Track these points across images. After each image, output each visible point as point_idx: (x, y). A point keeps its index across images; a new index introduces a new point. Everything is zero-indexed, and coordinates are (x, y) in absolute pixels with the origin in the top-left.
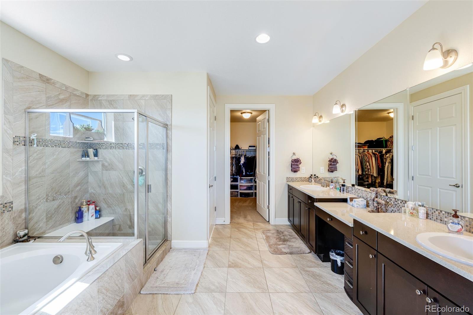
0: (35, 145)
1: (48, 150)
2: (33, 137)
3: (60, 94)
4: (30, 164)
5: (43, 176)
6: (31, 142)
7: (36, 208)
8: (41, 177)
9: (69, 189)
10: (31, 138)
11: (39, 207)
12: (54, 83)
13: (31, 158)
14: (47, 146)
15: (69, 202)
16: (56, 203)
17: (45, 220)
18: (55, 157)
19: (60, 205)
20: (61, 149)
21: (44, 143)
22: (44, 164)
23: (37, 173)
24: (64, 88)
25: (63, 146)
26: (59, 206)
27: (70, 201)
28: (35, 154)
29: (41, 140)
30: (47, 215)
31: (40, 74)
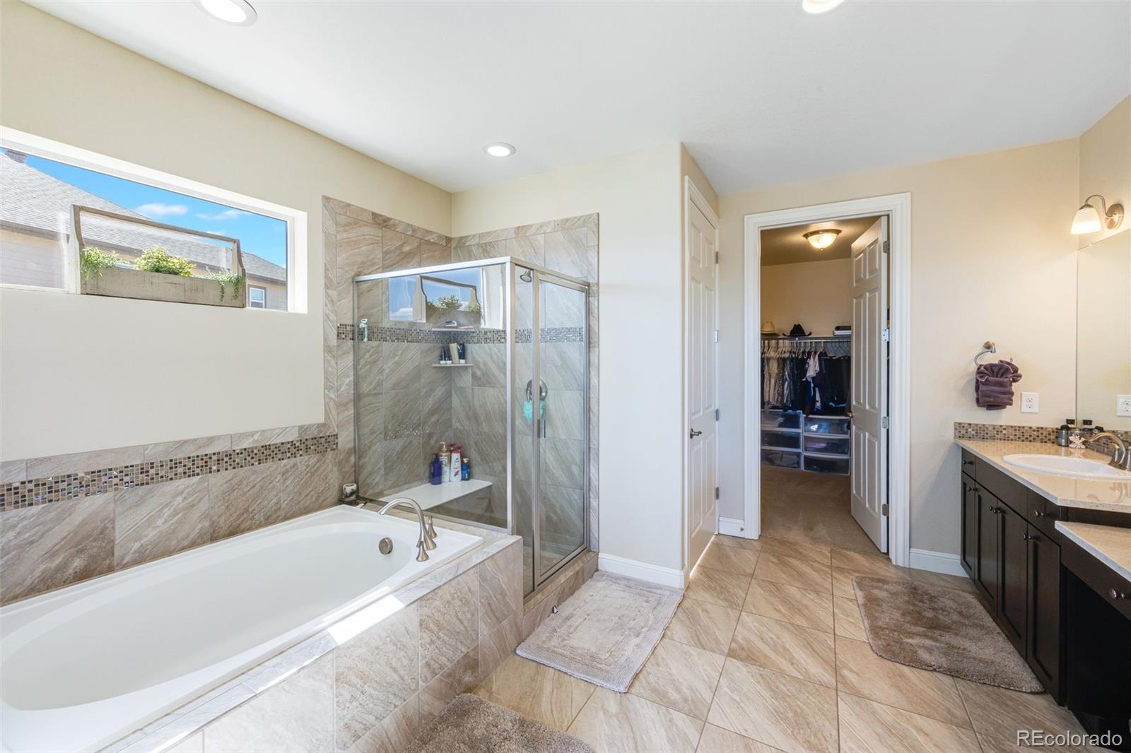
0: (366, 340)
1: (387, 347)
2: (363, 324)
3: (404, 243)
4: (360, 372)
5: (379, 394)
6: (361, 333)
7: (370, 448)
8: (375, 394)
9: (419, 419)
10: (360, 326)
11: (374, 448)
12: (394, 225)
13: (362, 362)
14: (385, 340)
15: (419, 443)
16: (399, 444)
17: (382, 471)
18: (397, 358)
19: (405, 447)
20: (405, 344)
21: (380, 335)
22: (381, 371)
23: (371, 387)
24: (410, 233)
25: (409, 339)
26: (404, 449)
27: (421, 441)
28: (368, 355)
29: (375, 330)
30: (385, 463)
31: (373, 214)
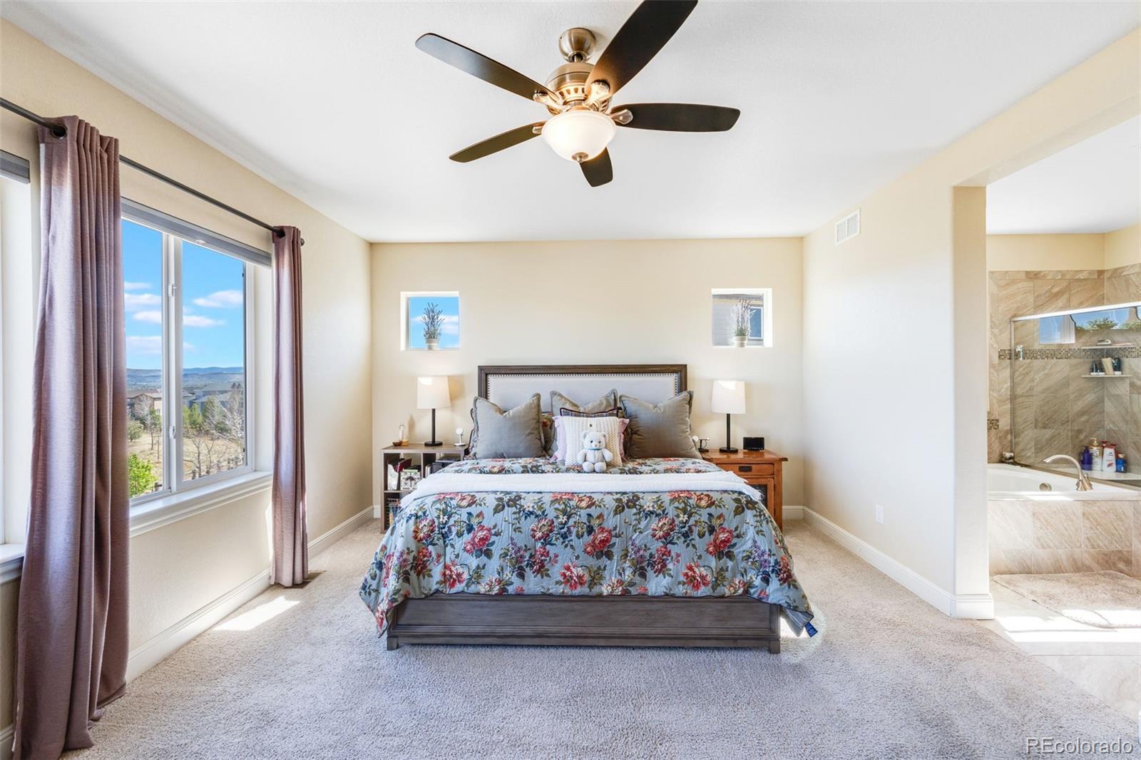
0: (1021, 359)
1: (1038, 363)
2: (1019, 349)
3: (1053, 287)
4: (1015, 381)
5: (1031, 396)
6: (1017, 355)
7: (1023, 432)
8: (1027, 396)
9: (1068, 417)
10: (1017, 350)
11: (1026, 433)
12: (1044, 276)
13: (1017, 374)
14: (1036, 358)
15: (1067, 436)
16: (1048, 433)
17: (1033, 450)
18: (1046, 371)
19: (1054, 437)
20: (1055, 360)
21: (1032, 355)
22: (1033, 380)
23: (1025, 391)
24: (1059, 277)
25: (1058, 357)
26: (1052, 438)
27: (1070, 434)
28: (1022, 369)
29: (1028, 352)
30: (1036, 445)
31: (1026, 272)
